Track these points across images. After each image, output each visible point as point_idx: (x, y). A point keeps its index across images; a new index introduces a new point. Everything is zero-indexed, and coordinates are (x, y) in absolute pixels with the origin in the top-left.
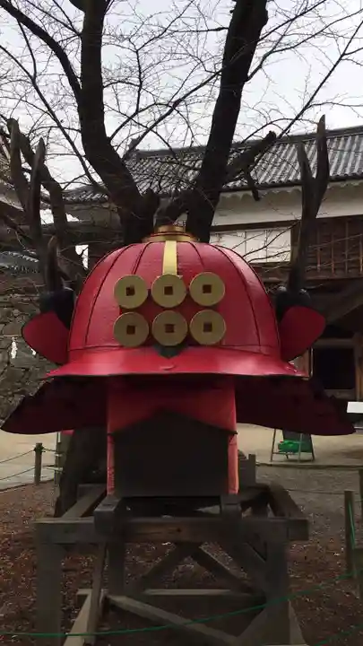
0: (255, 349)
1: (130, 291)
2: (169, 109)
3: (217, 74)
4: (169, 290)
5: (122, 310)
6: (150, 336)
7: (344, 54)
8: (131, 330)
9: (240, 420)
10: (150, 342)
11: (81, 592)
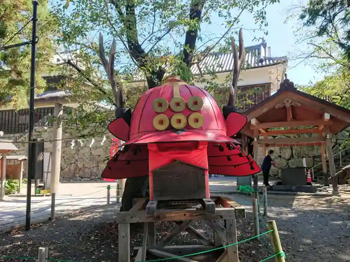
4: (178, 104)
5: (157, 113)
6: (170, 125)
8: (161, 122)
10: (170, 128)
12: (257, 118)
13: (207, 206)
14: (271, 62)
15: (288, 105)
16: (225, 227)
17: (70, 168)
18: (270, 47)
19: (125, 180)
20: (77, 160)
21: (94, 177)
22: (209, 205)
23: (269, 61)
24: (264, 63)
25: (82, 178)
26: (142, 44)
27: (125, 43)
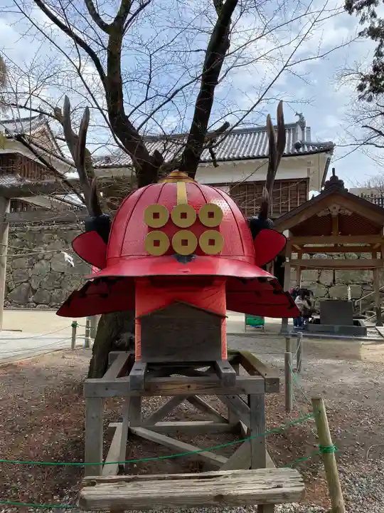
0: (240, 258)
1: (156, 216)
2: (167, 99)
3: (197, 78)
4: (184, 215)
5: (151, 229)
6: (171, 247)
7: (286, 66)
8: (157, 243)
9: (229, 308)
10: (171, 252)
11: (111, 425)
12: (291, 230)
13: (223, 376)
14: (311, 148)
15: (335, 213)
16: (249, 404)
17: (20, 289)
18: (309, 128)
19: (99, 317)
20: (30, 278)
21: (54, 304)
22: (227, 375)
23: (308, 147)
24: (301, 150)
25: (37, 304)
26: (130, 115)
27: (105, 112)
